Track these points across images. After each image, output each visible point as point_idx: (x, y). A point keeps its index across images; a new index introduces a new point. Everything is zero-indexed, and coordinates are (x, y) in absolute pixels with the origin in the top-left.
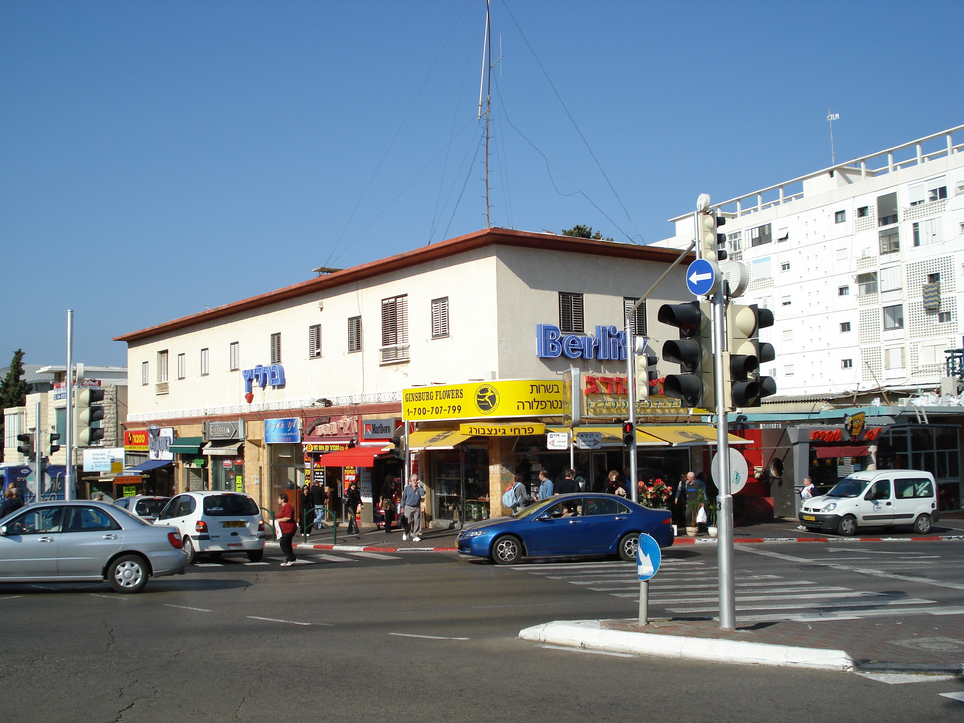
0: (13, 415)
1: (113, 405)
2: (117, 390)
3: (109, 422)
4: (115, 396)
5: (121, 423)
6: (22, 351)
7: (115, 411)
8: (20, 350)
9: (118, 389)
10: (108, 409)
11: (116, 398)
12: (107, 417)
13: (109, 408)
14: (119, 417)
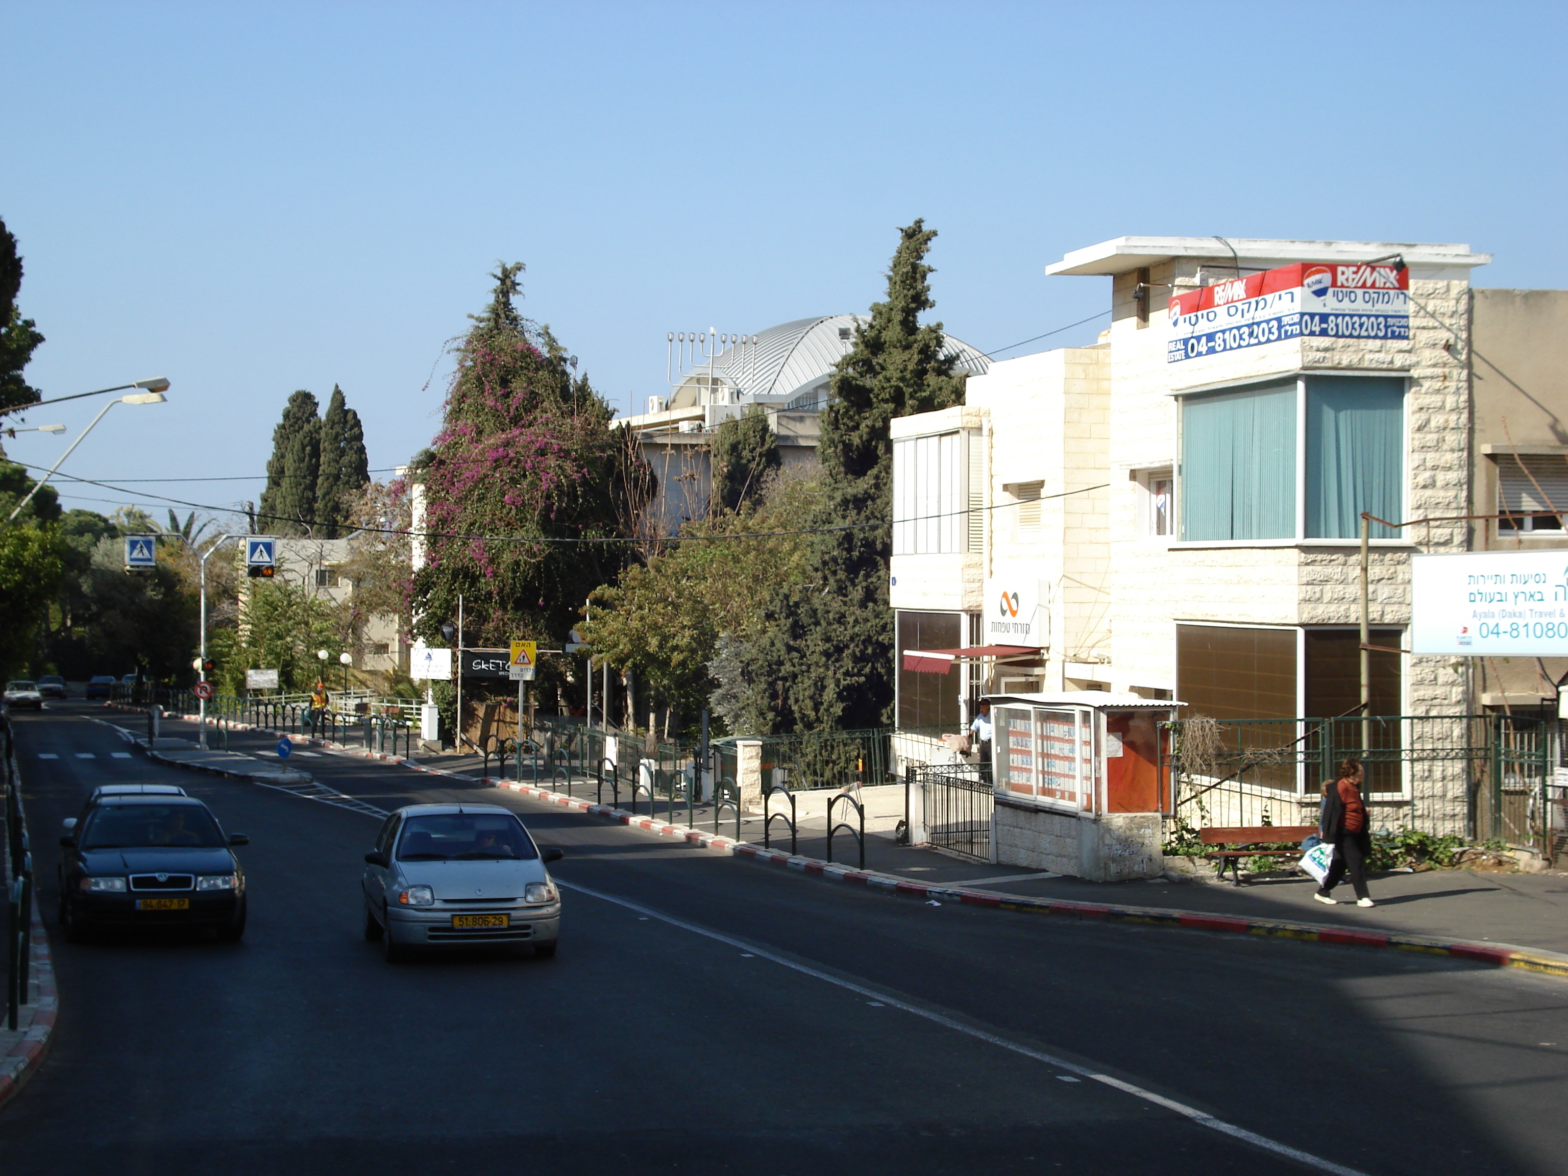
0: (937, 438)
1: (1455, 372)
2: (1470, 311)
3: (1437, 447)
4: (1464, 335)
5: (1487, 449)
6: (926, 228)
7: (1464, 397)
8: (919, 222)
9: (1478, 302)
10: (1438, 391)
11: (1469, 342)
12: (1433, 424)
13: (1438, 385)
14: (1477, 427)
